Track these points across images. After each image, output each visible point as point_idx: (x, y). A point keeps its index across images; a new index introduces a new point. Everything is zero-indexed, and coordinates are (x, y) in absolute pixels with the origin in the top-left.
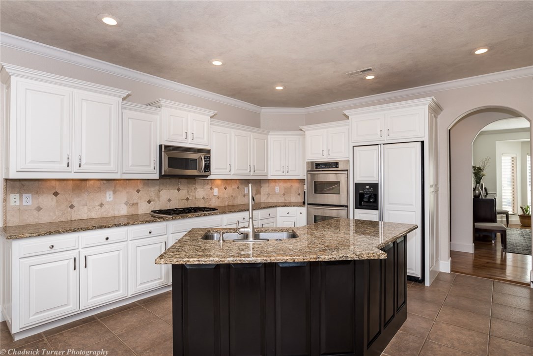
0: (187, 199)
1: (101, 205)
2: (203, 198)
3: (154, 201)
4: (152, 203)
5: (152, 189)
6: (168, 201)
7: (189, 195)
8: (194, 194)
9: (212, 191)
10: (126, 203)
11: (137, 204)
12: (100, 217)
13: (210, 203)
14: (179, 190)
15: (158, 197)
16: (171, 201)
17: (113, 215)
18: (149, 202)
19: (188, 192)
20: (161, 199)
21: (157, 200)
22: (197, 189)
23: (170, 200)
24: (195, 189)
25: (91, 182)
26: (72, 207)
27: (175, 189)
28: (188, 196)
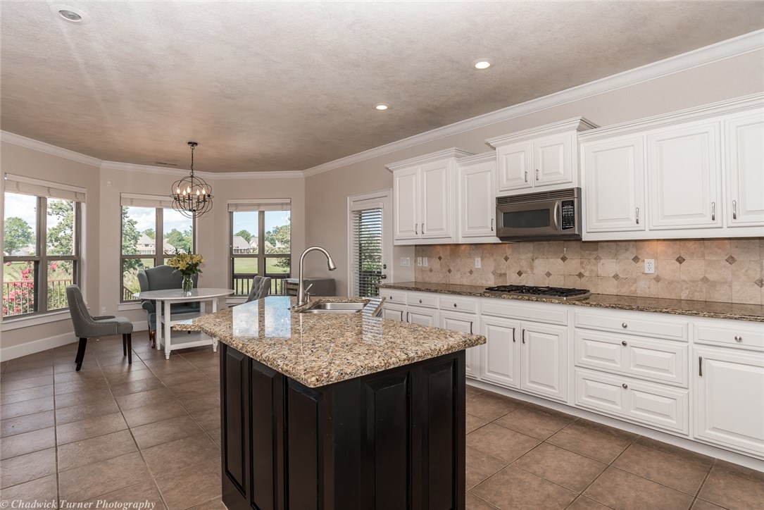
0: (580, 275)
1: (471, 272)
2: (616, 277)
3: (526, 273)
4: (523, 275)
5: (523, 257)
6: (546, 274)
7: (583, 268)
8: (593, 268)
9: (638, 265)
10: (494, 273)
11: (505, 274)
12: (469, 284)
13: (633, 288)
14: (564, 259)
15: (532, 268)
16: (551, 277)
17: (481, 285)
18: (520, 274)
19: (582, 263)
20: (536, 271)
21: (530, 272)
22: (600, 259)
23: (549, 274)
24: (596, 259)
25: (463, 247)
26: (450, 271)
27: (558, 258)
28: (582, 271)
